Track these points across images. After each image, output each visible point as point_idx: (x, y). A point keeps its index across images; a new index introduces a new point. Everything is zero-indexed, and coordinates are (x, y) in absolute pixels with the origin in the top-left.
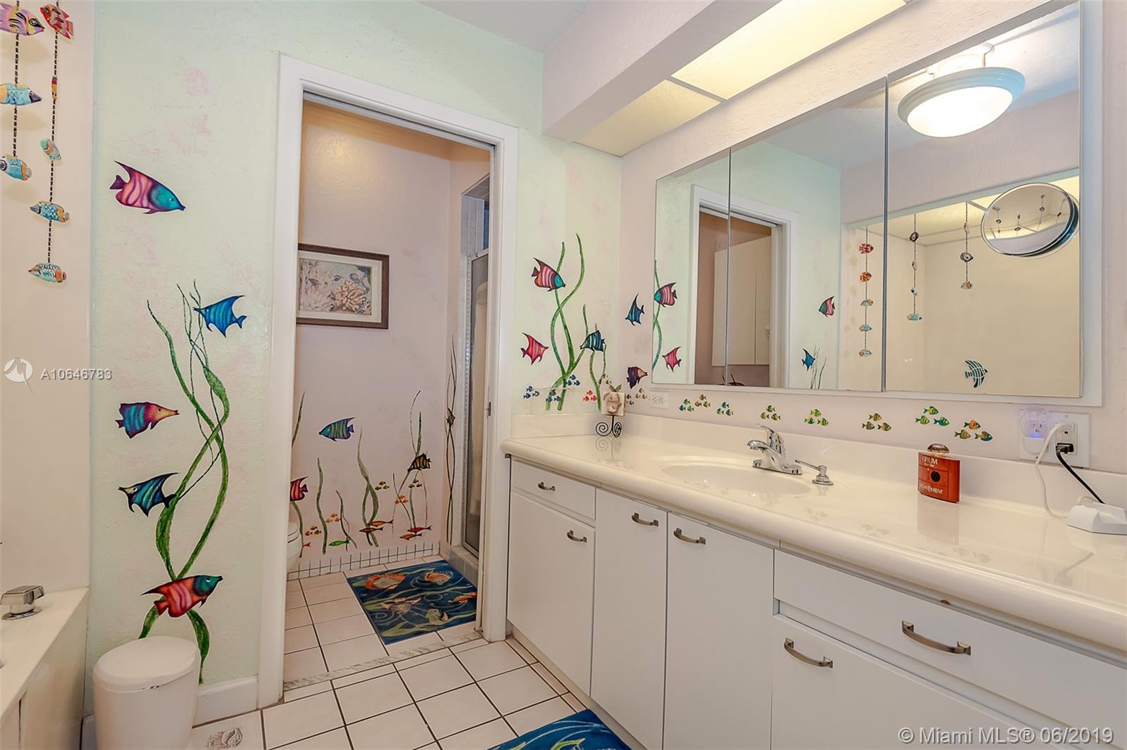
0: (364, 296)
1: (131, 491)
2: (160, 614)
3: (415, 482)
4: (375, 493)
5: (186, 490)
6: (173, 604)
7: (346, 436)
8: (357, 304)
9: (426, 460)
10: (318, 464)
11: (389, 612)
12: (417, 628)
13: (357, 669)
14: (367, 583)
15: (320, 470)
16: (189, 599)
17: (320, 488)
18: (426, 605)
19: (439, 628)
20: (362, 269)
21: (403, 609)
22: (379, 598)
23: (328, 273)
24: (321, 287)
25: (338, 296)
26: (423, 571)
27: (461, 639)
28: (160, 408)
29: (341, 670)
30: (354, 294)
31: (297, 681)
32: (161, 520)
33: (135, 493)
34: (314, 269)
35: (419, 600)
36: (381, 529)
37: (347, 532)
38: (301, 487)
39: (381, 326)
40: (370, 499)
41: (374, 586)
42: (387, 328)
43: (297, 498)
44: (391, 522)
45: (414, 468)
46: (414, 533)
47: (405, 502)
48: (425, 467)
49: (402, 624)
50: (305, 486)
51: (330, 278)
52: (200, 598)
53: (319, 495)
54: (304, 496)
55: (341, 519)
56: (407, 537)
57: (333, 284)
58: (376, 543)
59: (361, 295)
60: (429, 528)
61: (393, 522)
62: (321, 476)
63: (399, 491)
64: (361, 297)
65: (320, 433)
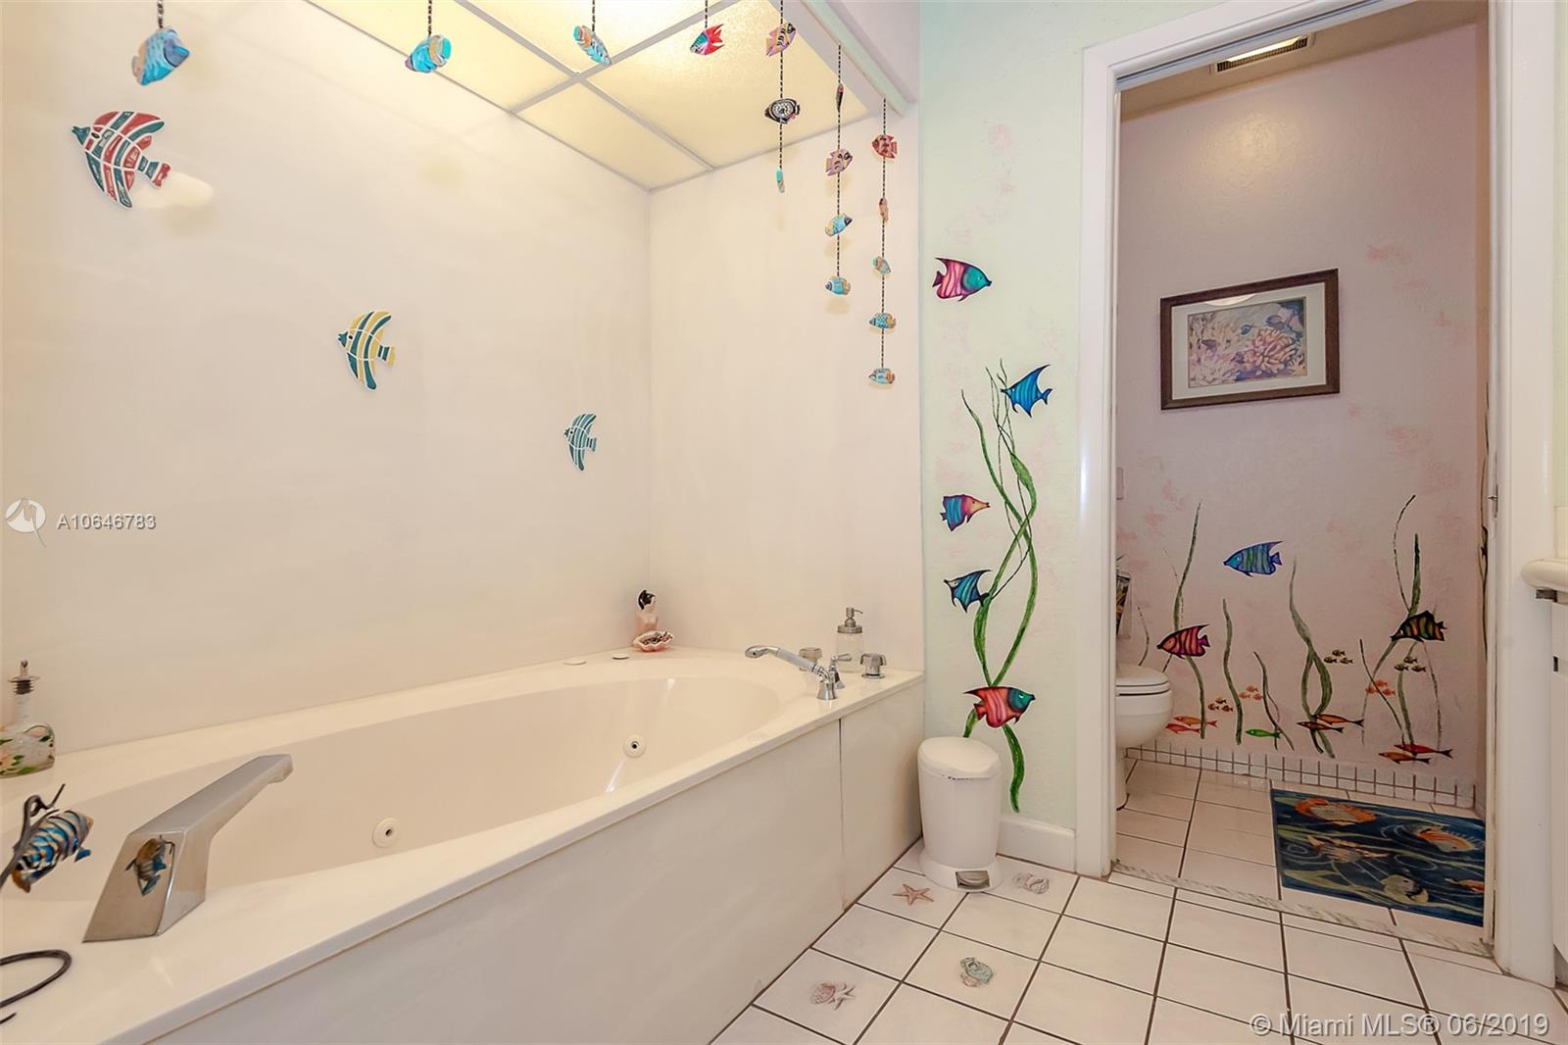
0: (1293, 347)
1: (953, 585)
2: (979, 719)
3: (1409, 660)
4: (1324, 668)
5: (998, 589)
6: (990, 713)
7: (1268, 571)
8: (1280, 362)
9: (1434, 624)
10: (1225, 608)
11: (1313, 850)
12: (1353, 888)
13: (1218, 893)
14: (1300, 805)
15: (1228, 618)
16: (1004, 712)
17: (1229, 644)
18: (1392, 867)
19: (1399, 906)
20: (1285, 304)
21: (1343, 855)
22: (1308, 828)
23: (1231, 325)
24: (1220, 350)
25: (1248, 357)
26: (1420, 822)
27: (1436, 938)
28: (974, 500)
29: (1197, 883)
30: (1275, 347)
31: (1134, 869)
32: (977, 619)
33: (957, 587)
34: (1210, 325)
35: (1384, 855)
36: (1340, 730)
37: (1276, 721)
38: (1199, 637)
39: (1326, 390)
40: (1314, 675)
41: (1308, 811)
42: (1338, 392)
43: (1194, 652)
44: (1359, 723)
45: (1405, 636)
46: (1410, 754)
47: (1387, 692)
48: (1432, 637)
49: (1328, 873)
50: (1205, 637)
51: (1234, 332)
52: (1013, 714)
53: (1227, 653)
54: (1204, 652)
55: (1264, 698)
56: (1397, 757)
57: (1239, 341)
58: (1330, 751)
59: (1287, 346)
60: (1447, 753)
61: (1364, 723)
62: (1229, 626)
63: (1375, 673)
64: (1288, 350)
65: (1225, 563)
